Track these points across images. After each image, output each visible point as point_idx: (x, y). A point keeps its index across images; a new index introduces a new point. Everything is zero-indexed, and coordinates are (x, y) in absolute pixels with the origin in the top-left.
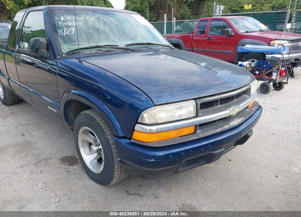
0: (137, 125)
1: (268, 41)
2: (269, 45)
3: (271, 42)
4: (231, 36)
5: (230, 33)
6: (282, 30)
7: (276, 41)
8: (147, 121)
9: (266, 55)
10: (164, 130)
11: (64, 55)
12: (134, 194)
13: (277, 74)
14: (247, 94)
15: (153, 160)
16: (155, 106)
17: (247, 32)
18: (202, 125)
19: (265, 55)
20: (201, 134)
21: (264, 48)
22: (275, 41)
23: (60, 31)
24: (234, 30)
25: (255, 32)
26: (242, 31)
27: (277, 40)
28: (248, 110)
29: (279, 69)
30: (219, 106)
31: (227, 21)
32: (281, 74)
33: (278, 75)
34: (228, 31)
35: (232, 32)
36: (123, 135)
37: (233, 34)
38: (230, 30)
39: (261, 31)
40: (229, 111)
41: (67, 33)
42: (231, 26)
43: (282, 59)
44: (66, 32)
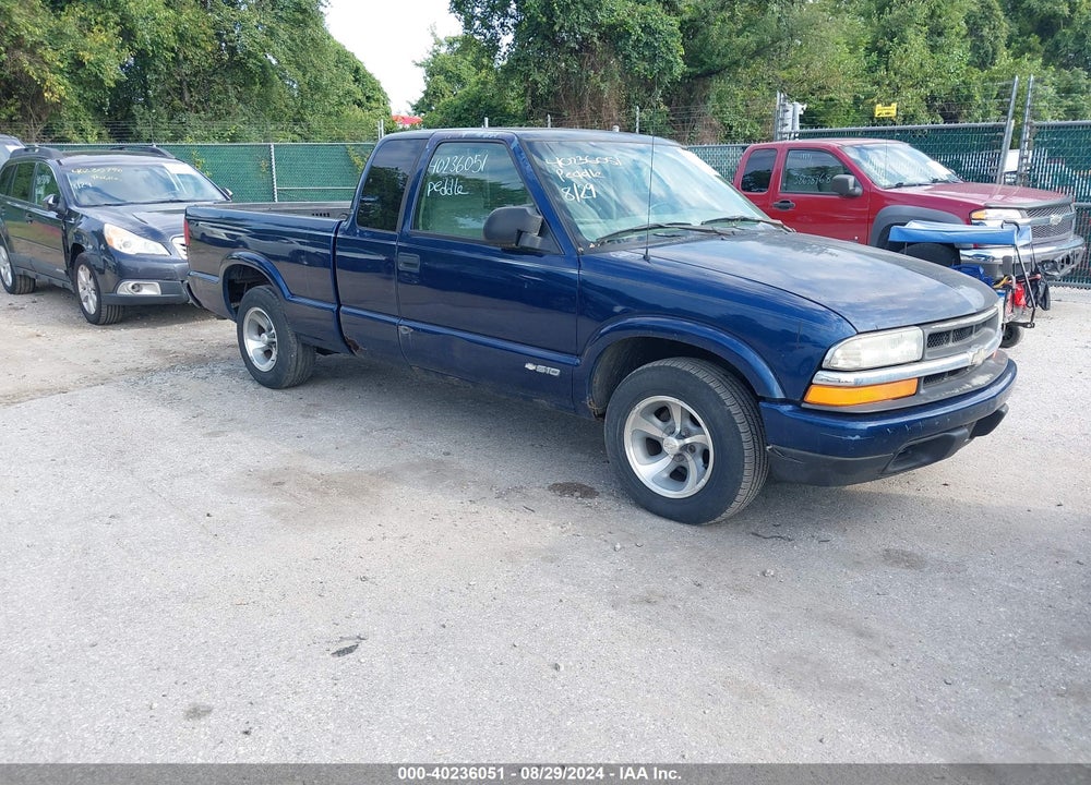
0: (819, 372)
1: (966, 212)
2: (969, 222)
3: (974, 215)
4: (853, 196)
5: (851, 188)
6: (990, 180)
7: (987, 210)
8: (841, 364)
9: (961, 252)
10: (872, 383)
11: (592, 246)
12: (772, 537)
13: (1006, 301)
14: (990, 326)
15: (857, 437)
16: (858, 333)
17: (899, 185)
18: (929, 379)
19: (958, 250)
20: (929, 394)
21: (954, 229)
22: (984, 211)
23: (566, 191)
24: (862, 179)
25: (920, 185)
26: (883, 182)
27: (991, 208)
28: (991, 362)
29: (1011, 287)
30: (951, 344)
31: (838, 153)
32: (1015, 302)
33: (1009, 304)
34: (846, 181)
35: (855, 186)
36: (783, 397)
37: (858, 190)
38: (851, 179)
39: (935, 181)
40: (971, 354)
41: (582, 196)
42: (849, 168)
43: (1017, 261)
44: (580, 194)
